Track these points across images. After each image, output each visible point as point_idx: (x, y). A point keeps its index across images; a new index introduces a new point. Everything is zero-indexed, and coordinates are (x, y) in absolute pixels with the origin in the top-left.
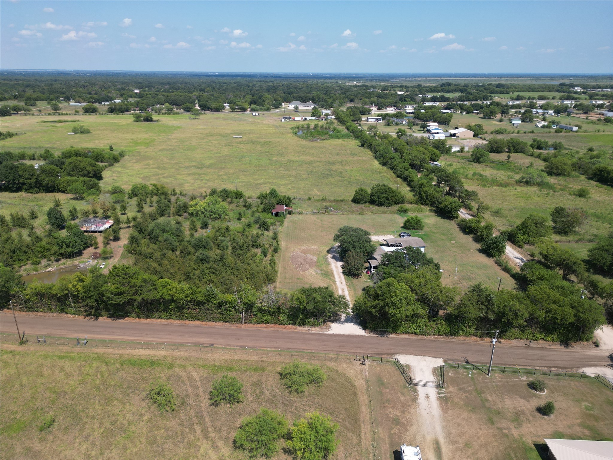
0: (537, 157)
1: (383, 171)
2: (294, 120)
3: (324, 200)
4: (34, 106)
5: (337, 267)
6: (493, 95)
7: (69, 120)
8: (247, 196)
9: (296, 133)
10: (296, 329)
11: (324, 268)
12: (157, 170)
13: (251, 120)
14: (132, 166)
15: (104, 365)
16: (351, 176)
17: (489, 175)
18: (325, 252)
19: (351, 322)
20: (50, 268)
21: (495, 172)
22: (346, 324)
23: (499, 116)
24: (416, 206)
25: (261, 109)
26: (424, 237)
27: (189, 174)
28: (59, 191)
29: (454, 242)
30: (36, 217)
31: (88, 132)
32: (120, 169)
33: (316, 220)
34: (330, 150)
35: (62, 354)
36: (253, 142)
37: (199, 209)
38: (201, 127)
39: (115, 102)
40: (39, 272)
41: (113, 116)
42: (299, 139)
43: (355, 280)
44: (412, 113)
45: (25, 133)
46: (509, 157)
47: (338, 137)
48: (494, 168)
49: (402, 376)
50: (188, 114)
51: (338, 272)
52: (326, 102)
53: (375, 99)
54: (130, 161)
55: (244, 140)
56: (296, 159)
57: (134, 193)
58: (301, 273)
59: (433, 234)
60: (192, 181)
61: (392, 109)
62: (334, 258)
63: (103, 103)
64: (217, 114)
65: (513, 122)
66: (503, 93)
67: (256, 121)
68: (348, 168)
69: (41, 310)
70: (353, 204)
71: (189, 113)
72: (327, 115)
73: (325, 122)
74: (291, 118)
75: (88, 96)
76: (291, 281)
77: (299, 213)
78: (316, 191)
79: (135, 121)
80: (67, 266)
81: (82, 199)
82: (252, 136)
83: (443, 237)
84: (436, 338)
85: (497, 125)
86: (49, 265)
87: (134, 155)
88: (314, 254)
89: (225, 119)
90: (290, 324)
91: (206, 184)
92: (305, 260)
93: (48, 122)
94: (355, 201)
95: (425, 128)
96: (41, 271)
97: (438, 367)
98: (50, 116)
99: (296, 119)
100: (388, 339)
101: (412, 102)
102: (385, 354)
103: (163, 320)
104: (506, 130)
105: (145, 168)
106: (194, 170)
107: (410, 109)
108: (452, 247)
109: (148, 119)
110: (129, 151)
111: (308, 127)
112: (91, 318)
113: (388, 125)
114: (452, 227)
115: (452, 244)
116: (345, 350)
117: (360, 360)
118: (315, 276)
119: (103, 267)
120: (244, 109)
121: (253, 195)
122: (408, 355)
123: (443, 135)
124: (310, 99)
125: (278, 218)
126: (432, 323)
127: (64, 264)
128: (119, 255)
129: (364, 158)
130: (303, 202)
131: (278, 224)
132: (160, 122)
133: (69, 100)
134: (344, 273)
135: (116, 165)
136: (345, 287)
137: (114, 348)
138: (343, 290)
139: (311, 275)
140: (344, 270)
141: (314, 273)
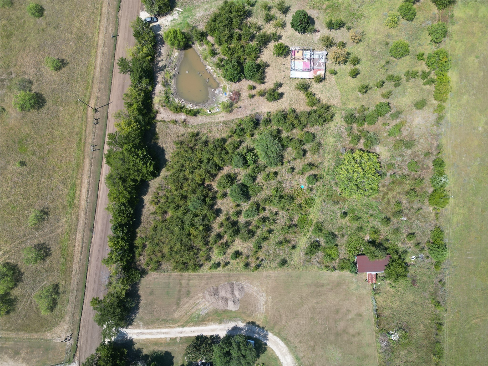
5: (213, 330)
11: (211, 318)
20: (210, 68)
40: (204, 62)
58: (200, 295)
118: (193, 308)
127: (218, 75)
128: (233, 118)
136: (173, 336)
137: (90, 170)
138: (167, 333)
139: (196, 304)
140: (206, 338)
141: (200, 307)
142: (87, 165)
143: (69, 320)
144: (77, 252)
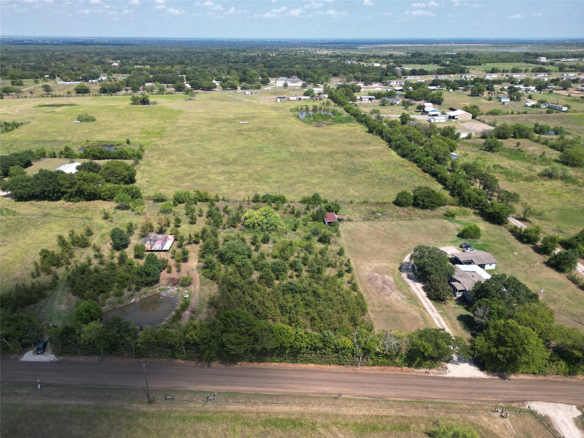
0: (543, 144)
1: (406, 164)
2: (289, 100)
3: (366, 202)
4: (21, 85)
5: (418, 290)
6: (468, 67)
7: (65, 103)
8: (289, 200)
9: (298, 117)
10: (413, 371)
11: (407, 292)
12: (185, 169)
13: (247, 100)
14: (157, 164)
15: (247, 429)
16: (378, 172)
17: (509, 167)
18: (398, 271)
19: (465, 362)
20: (134, 300)
21: (512, 162)
22: (461, 364)
23: (486, 93)
24: (458, 208)
25: (251, 87)
26: (485, 248)
27: (220, 173)
28: (100, 198)
29: (516, 254)
30: (92, 234)
31: (93, 120)
32: (147, 168)
33: (369, 228)
34: (341, 137)
35: (198, 415)
36: (260, 129)
37: (256, 221)
38: (202, 110)
39: (102, 80)
40: (124, 304)
41: (107, 97)
42: (303, 124)
43: (443, 306)
44: (400, 90)
45: (29, 122)
46: (518, 144)
47: (341, 121)
48: (509, 157)
49: (548, 431)
50: (181, 94)
51: (422, 296)
52: (313, 78)
53: (359, 74)
54: (152, 157)
55: (251, 126)
56: (312, 150)
57: (178, 200)
58: (387, 298)
59: (491, 244)
60: (227, 182)
61: (377, 85)
62: (409, 277)
63: (90, 81)
64: (210, 94)
65: (503, 100)
66: (476, 65)
67: (251, 101)
68: (370, 160)
69: (151, 356)
70: (397, 207)
71: (182, 92)
72: (319, 94)
73: (320, 102)
74: (285, 98)
75: (73, 73)
76: (381, 309)
77: (349, 220)
78: (352, 192)
79: (132, 104)
80: (149, 295)
81: (127, 208)
82: (256, 121)
83: (503, 247)
84: (555, 378)
85: (488, 104)
86: (132, 295)
87: (153, 150)
88: (388, 273)
89: (221, 100)
90: (405, 366)
91: (241, 185)
92: (384, 282)
93: (44, 106)
94: (397, 203)
95: (421, 109)
96: (126, 303)
97: (577, 417)
98: (43, 99)
99: (291, 98)
100: (510, 382)
101: (394, 77)
102: (516, 402)
103: (277, 364)
104: (500, 111)
105: (173, 166)
106: (221, 168)
107: (396, 85)
108: (518, 260)
109: (145, 102)
110: (146, 144)
111: (307, 109)
112: (204, 364)
113: (384, 105)
114: (505, 234)
115: (515, 255)
116: (475, 398)
117: (497, 411)
118: (402, 303)
119: (187, 296)
120: (234, 88)
121: (294, 198)
122: (540, 402)
123: (444, 118)
124: (294, 73)
125: (333, 228)
126: (551, 364)
127: (145, 293)
128: (198, 281)
129: (379, 148)
130: (347, 206)
131: (334, 234)
132: (158, 105)
133: (54, 78)
134: (429, 297)
135: (141, 162)
136: (439, 316)
137: (245, 403)
138: (438, 320)
139: (398, 301)
140: (427, 294)
141: (399, 298)
142: (237, 407)
143: (474, 415)
144: (372, 411)
